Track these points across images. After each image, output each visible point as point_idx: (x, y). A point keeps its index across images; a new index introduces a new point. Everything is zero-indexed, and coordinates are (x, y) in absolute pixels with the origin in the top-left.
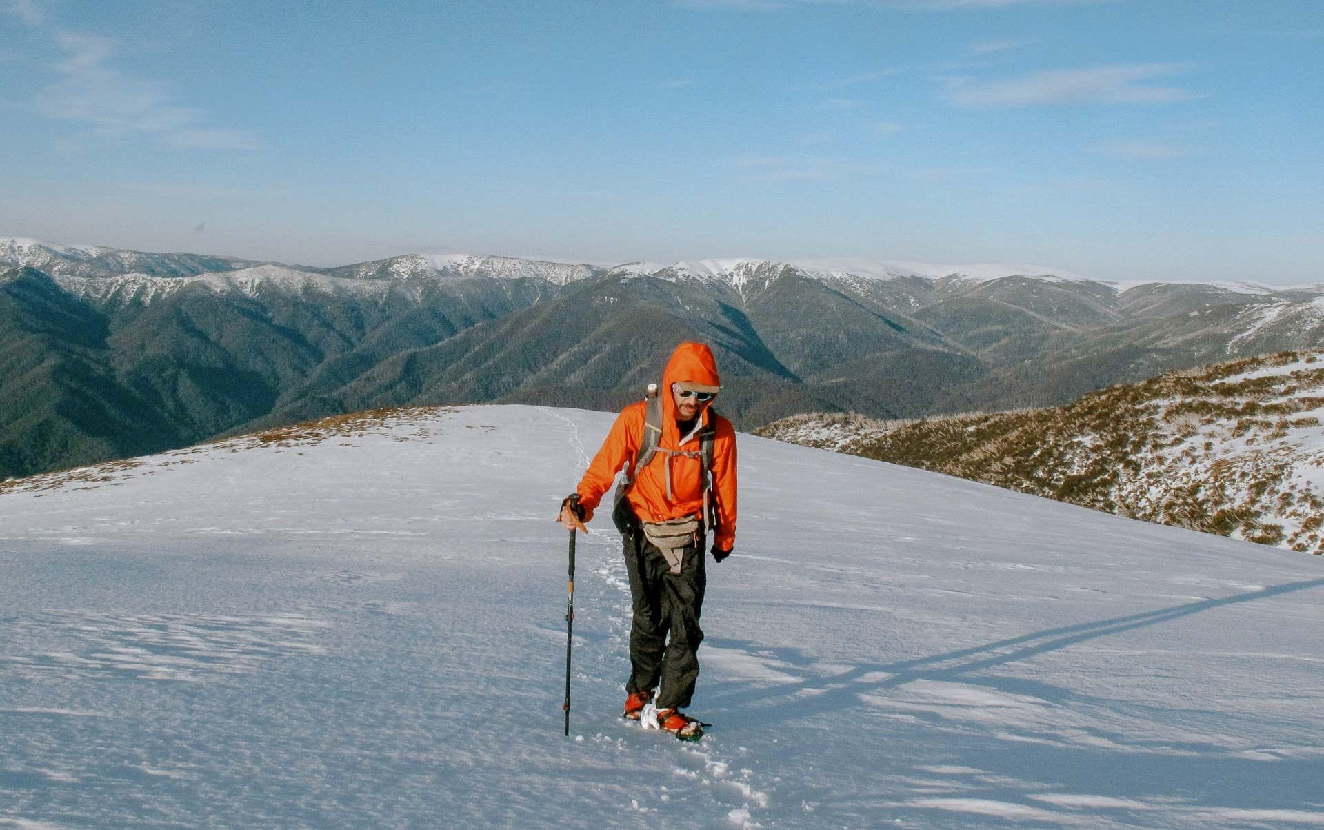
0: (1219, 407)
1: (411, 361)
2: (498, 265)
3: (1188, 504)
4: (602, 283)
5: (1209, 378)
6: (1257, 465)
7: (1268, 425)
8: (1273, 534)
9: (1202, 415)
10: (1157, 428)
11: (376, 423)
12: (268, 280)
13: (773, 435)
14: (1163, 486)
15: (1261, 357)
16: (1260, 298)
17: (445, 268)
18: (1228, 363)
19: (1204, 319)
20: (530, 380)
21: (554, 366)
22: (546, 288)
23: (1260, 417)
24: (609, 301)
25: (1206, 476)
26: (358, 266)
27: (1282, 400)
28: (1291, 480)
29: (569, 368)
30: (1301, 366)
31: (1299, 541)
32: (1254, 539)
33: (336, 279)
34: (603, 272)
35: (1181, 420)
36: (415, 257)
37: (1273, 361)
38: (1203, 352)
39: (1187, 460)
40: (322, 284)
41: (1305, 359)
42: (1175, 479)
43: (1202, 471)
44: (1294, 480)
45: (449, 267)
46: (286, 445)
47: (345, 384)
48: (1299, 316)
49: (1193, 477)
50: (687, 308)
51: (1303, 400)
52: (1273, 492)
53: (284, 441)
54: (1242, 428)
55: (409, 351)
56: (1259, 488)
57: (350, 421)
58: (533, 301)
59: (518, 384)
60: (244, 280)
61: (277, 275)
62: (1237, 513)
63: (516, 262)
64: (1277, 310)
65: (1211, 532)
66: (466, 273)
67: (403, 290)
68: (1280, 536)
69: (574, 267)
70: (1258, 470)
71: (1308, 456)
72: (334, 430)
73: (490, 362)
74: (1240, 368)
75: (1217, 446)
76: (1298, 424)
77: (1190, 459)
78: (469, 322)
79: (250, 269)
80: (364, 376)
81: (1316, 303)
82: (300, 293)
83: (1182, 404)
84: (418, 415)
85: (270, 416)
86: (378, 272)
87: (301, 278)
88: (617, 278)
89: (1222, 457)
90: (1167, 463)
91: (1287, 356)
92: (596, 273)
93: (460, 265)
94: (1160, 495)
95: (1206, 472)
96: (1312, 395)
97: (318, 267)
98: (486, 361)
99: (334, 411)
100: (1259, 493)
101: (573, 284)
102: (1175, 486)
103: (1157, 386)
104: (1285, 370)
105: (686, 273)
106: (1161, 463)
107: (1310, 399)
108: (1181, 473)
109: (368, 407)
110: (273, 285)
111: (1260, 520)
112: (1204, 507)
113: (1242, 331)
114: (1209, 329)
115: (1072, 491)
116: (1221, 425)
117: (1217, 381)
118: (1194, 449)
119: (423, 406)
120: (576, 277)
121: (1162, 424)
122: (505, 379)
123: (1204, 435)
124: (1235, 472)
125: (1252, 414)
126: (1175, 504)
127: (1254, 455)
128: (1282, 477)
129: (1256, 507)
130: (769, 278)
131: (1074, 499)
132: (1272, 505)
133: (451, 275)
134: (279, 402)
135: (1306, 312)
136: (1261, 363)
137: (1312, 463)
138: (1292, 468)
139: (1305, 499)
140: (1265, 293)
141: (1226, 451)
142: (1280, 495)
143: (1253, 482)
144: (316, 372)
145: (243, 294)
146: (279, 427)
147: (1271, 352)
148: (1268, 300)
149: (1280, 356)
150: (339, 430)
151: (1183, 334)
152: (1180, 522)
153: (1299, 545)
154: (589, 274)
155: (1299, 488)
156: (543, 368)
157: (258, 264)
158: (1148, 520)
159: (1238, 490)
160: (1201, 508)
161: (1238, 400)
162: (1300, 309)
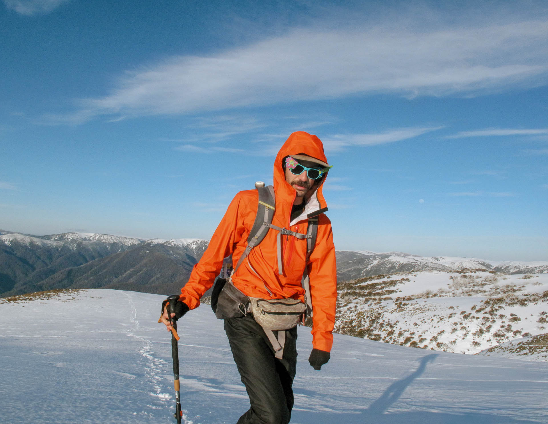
0: (359, 293)
1: (70, 272)
2: (106, 237)
3: (349, 327)
4: (144, 246)
5: (356, 283)
6: (372, 313)
7: (375, 300)
8: (378, 337)
9: (354, 296)
10: (339, 301)
11: (55, 295)
12: (16, 239)
13: (204, 303)
14: (341, 321)
15: (373, 276)
16: (372, 257)
17: (85, 238)
18: (362, 278)
19: (354, 263)
20: (115, 280)
21: (124, 275)
22: (123, 246)
23: (372, 297)
24: (146, 252)
25: (355, 317)
26: (52, 235)
27: (380, 291)
28: (383, 318)
29: (130, 276)
30: (386, 279)
31: (386, 339)
32: (371, 339)
33: (43, 240)
34: (145, 242)
35: (346, 298)
36: (74, 233)
37: (377, 278)
38: (354, 274)
39: (349, 312)
40: (37, 242)
41: (387, 277)
42: (344, 319)
43: (354, 316)
44: (384, 318)
45: (87, 238)
46: (18, 303)
47: (43, 280)
48: (385, 263)
49: (351, 318)
50: (175, 256)
51: (387, 291)
52: (377, 322)
53: (17, 301)
54: (367, 301)
55: (69, 268)
56: (373, 321)
57: (44, 294)
58: (118, 251)
59: (110, 282)
60: (6, 239)
61: (19, 237)
62: (366, 330)
63: (112, 237)
64: (378, 261)
65: (357, 337)
66: (93, 240)
67: (69, 245)
68: (380, 338)
69: (134, 239)
70: (372, 315)
71: (388, 310)
72: (38, 297)
73: (101, 273)
74: (366, 280)
75: (359, 307)
76: (385, 299)
77: (350, 311)
78: (93, 258)
79: (8, 235)
80: (51, 277)
81: (390, 258)
82: (28, 245)
83: (347, 292)
84: (71, 292)
85: (12, 291)
86: (59, 238)
87: (29, 239)
88: (149, 244)
89: (361, 311)
90: (342, 313)
91: (381, 276)
92: (142, 242)
93: (91, 237)
94: (340, 324)
95: (355, 316)
96: (389, 289)
97: (36, 235)
98: (99, 273)
99: (38, 290)
100: (373, 323)
101: (133, 246)
102: (345, 321)
103: (338, 286)
104: (381, 281)
105: (175, 243)
106: (340, 313)
107: (389, 291)
108: (347, 316)
109: (52, 289)
110: (17, 241)
111: (373, 332)
112: (355, 328)
113: (367, 267)
114: (355, 267)
115: (310, 323)
116: (360, 300)
117: (358, 285)
118: (351, 308)
119: (74, 289)
120: (134, 243)
121: (340, 299)
122: (105, 280)
123: (354, 303)
124: (365, 316)
125: (370, 296)
126: (345, 327)
127: (371, 310)
128: (380, 317)
129: (372, 328)
130: (205, 246)
131: (311, 326)
132: (377, 327)
133: (87, 240)
134: (16, 286)
135: (387, 261)
136: (372, 278)
137: (390, 313)
138: (383, 314)
139: (388, 325)
140: (374, 255)
141: (362, 309)
142: (380, 324)
143: (371, 319)
144: (32, 275)
145: (5, 244)
146: (15, 296)
147: (376, 275)
148: (375, 257)
149: (379, 276)
150: (39, 297)
151: (347, 268)
152: (347, 334)
153: (386, 341)
154: (139, 242)
155: (386, 321)
156: (120, 276)
157: (12, 233)
158: (336, 333)
159: (366, 322)
160: (354, 329)
161: (365, 291)
162: (385, 260)
